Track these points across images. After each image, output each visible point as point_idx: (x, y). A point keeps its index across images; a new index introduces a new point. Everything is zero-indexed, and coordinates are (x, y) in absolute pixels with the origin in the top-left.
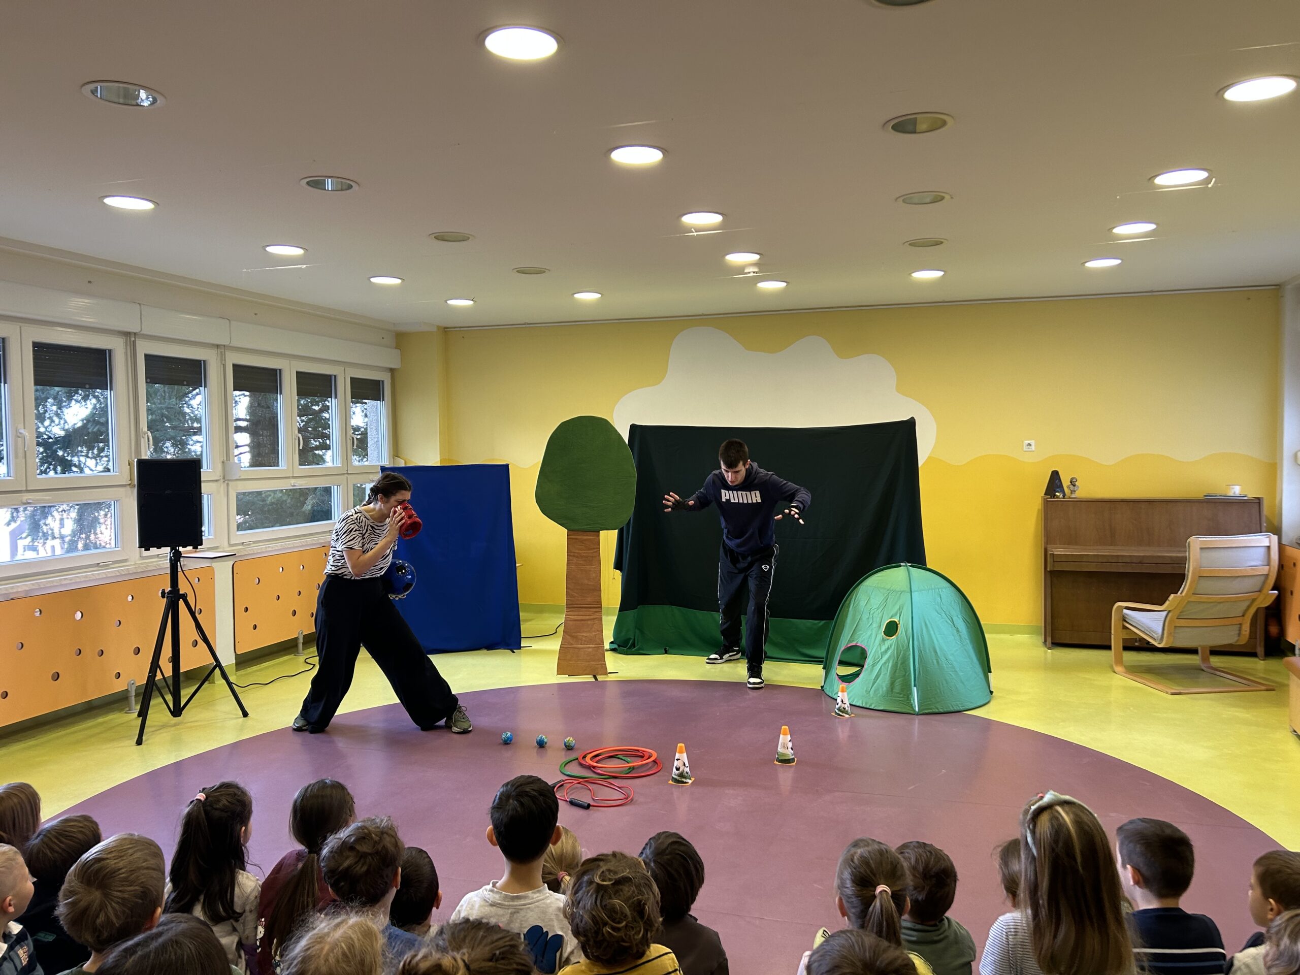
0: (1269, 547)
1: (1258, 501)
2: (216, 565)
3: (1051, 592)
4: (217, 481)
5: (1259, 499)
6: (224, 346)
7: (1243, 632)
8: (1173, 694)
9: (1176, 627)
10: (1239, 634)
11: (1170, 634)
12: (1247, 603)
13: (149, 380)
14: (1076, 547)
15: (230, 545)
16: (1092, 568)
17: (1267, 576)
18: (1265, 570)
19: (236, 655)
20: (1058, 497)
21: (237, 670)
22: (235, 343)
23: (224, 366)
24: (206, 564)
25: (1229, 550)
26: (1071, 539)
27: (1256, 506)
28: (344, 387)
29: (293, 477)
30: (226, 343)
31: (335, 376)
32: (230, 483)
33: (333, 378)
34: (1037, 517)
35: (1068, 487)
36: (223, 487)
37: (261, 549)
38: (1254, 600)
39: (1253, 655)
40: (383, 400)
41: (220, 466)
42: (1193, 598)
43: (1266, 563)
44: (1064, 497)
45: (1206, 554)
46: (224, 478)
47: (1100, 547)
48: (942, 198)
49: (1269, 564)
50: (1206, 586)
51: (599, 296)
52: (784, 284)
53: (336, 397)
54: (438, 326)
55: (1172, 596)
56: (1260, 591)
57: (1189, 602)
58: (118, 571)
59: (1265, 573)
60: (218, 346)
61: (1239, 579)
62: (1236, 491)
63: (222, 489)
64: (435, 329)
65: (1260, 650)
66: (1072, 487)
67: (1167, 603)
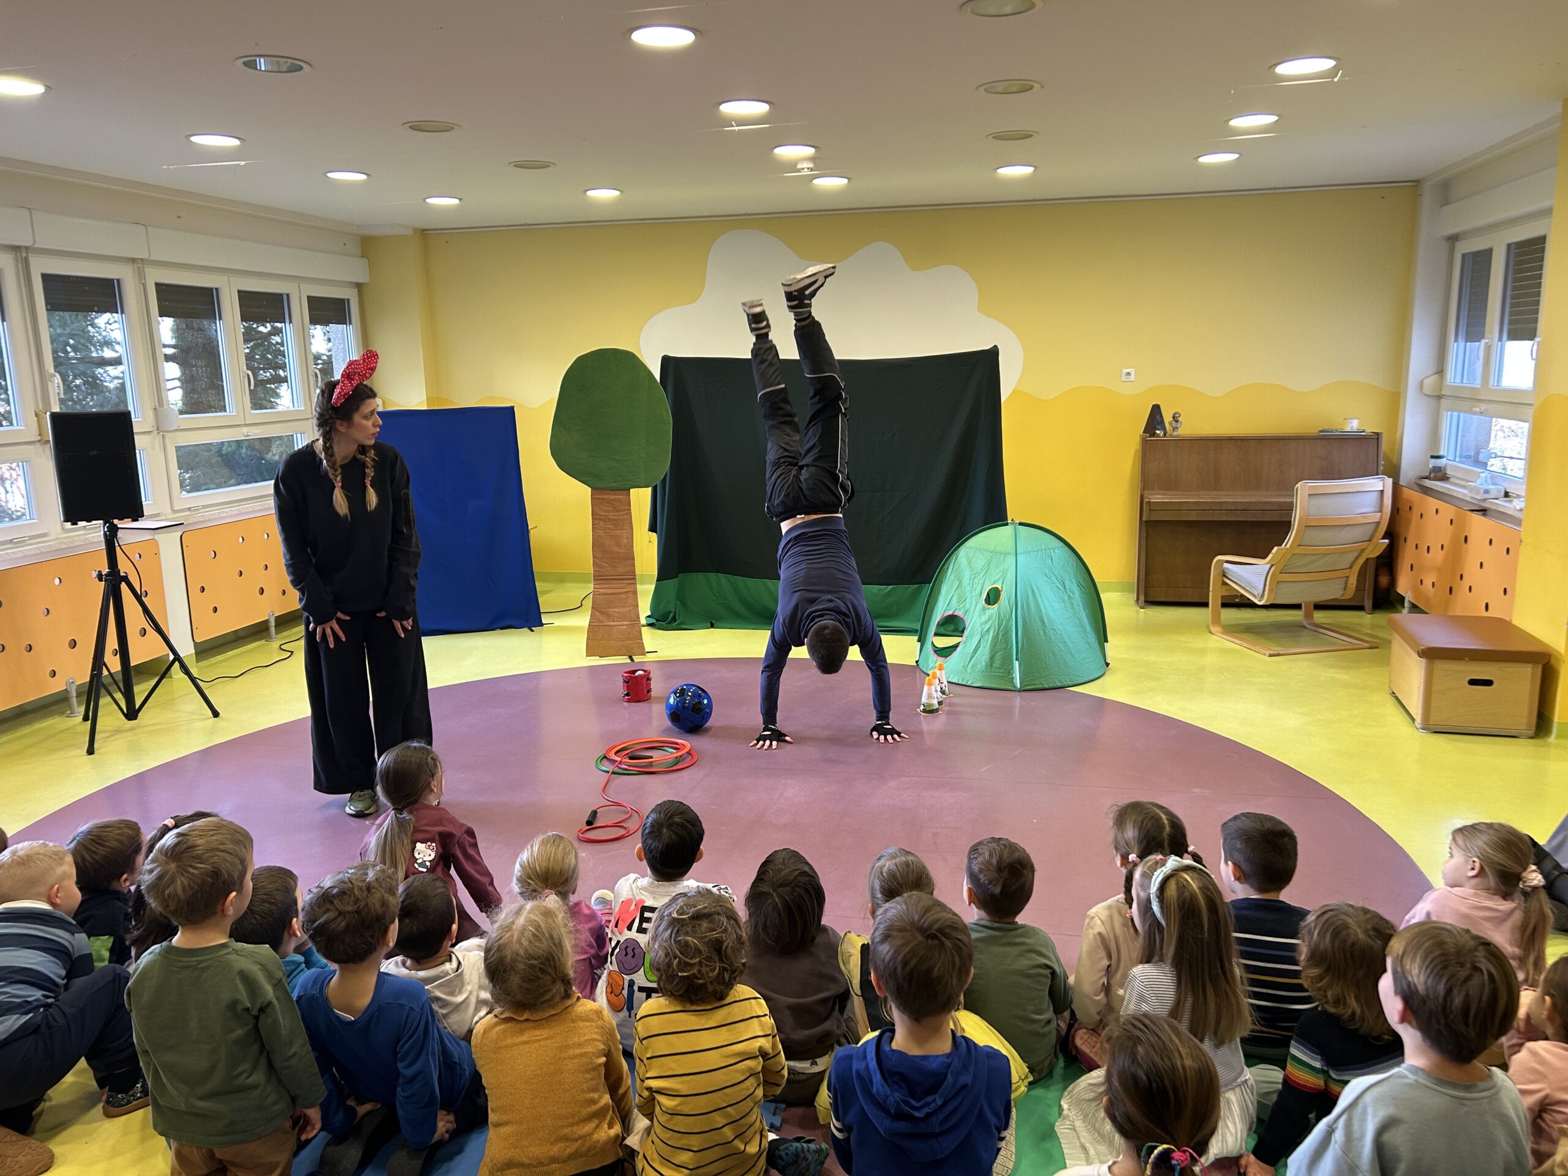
0: (1382, 492)
1: (1377, 436)
2: (159, 537)
3: (1147, 545)
4: (149, 432)
5: (1377, 434)
6: (142, 260)
7: (1349, 586)
8: (1270, 656)
9: (1278, 582)
10: (1345, 588)
11: (1271, 590)
12: (1355, 554)
13: (49, 307)
14: (1176, 493)
15: (174, 511)
16: (1193, 517)
17: (1378, 523)
18: (1376, 517)
19: (195, 643)
20: (1158, 436)
21: (198, 661)
22: (154, 257)
23: (144, 285)
24: (147, 536)
25: (1340, 496)
26: (1170, 483)
27: (1375, 442)
28: (299, 309)
29: (246, 425)
30: (145, 256)
31: (288, 295)
32: (167, 435)
33: (285, 297)
34: (1134, 460)
35: (1170, 423)
36: (158, 440)
37: (214, 514)
38: (1363, 551)
39: (1361, 608)
40: (350, 323)
41: (151, 413)
42: (1299, 550)
43: (1378, 510)
44: (1165, 434)
45: (1315, 501)
46: (158, 429)
47: (1203, 493)
48: (1032, 88)
49: (1381, 511)
50: (1313, 536)
51: (618, 193)
52: (845, 181)
53: (290, 322)
54: (415, 230)
55: (1276, 549)
56: (1369, 540)
57: (1294, 554)
58: (37, 548)
59: (1378, 520)
60: (134, 260)
61: (1348, 528)
62: (1353, 425)
63: (157, 441)
64: (411, 232)
65: (1368, 603)
66: (1174, 424)
67: (1270, 556)
